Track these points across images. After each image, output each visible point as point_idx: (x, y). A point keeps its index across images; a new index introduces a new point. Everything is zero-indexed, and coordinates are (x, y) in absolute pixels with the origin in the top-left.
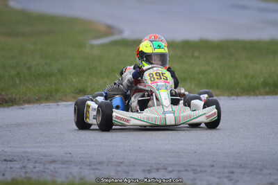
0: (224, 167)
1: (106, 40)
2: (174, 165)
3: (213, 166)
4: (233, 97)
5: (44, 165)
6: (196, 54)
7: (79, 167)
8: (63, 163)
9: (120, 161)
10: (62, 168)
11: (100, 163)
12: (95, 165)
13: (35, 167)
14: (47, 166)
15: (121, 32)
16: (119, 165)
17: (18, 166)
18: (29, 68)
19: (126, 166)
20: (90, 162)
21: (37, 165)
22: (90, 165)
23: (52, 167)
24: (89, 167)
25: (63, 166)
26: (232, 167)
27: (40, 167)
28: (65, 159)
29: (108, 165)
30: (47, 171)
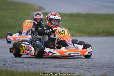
0: (86, 66)
2: (66, 65)
3: (82, 66)
4: (90, 37)
6: (75, 19)
7: (27, 65)
8: (20, 63)
9: (44, 63)
11: (35, 63)
13: (9, 65)
14: (14, 64)
15: (44, 9)
17: (2, 64)
18: (7, 24)
19: (46, 65)
20: (32, 63)
23: (16, 64)
24: (31, 65)
26: (90, 66)
27: (11, 65)
29: (39, 64)
30: (14, 66)
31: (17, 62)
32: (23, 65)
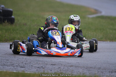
1: (94, 16)
5: (68, 67)
7: (82, 69)
8: (76, 67)
9: (100, 67)
10: (75, 69)
11: (91, 68)
12: (89, 68)
13: (64, 68)
14: (69, 68)
16: (99, 69)
17: (57, 67)
19: (102, 69)
20: (87, 67)
21: (65, 67)
22: (87, 68)
23: (71, 68)
24: (87, 69)
25: (76, 68)
27: (66, 68)
28: (77, 65)
29: (94, 69)
30: (69, 70)
31: (72, 66)
32: (79, 68)
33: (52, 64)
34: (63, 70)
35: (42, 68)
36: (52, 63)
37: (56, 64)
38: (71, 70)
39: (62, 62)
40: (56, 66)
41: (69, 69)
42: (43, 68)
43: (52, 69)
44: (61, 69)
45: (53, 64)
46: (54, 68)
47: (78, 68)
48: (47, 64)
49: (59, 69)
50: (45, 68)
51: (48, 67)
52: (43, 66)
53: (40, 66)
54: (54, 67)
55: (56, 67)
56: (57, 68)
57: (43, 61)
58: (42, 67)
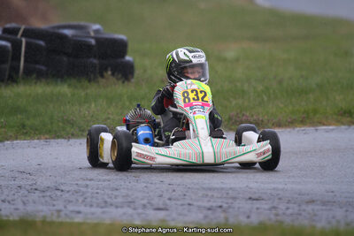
33: (250, 198)
34: (284, 214)
35: (219, 210)
36: (250, 195)
37: (264, 196)
38: (309, 214)
39: (283, 189)
40: (263, 202)
41: (304, 210)
42: (224, 211)
43: (251, 212)
44: (280, 212)
45: (253, 197)
46: (258, 209)
47: (332, 205)
48: (234, 198)
49: (274, 212)
50: (231, 210)
51: (239, 208)
52: (225, 205)
53: (214, 204)
54: (258, 206)
55: (264, 205)
56: (265, 209)
57: (222, 189)
58: (221, 207)
